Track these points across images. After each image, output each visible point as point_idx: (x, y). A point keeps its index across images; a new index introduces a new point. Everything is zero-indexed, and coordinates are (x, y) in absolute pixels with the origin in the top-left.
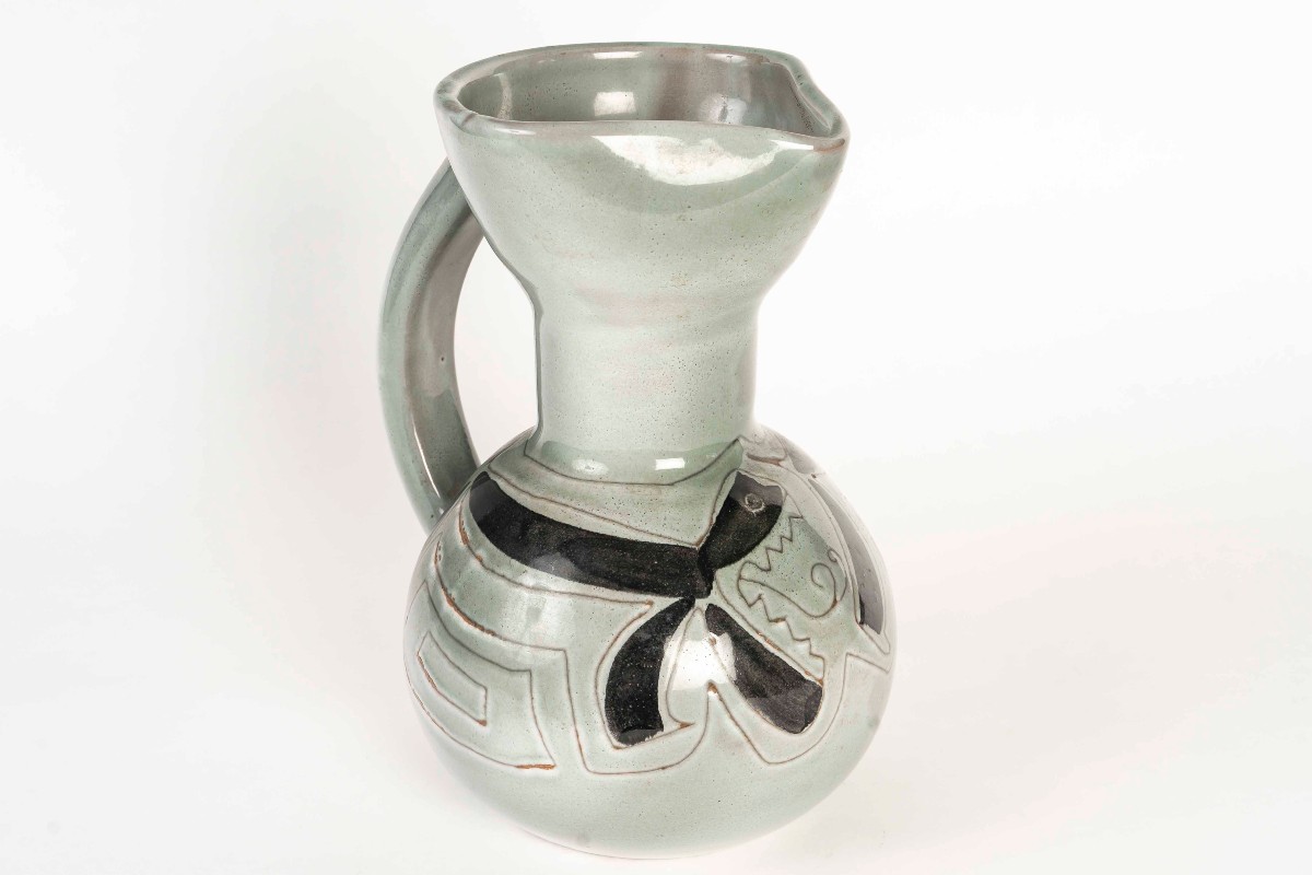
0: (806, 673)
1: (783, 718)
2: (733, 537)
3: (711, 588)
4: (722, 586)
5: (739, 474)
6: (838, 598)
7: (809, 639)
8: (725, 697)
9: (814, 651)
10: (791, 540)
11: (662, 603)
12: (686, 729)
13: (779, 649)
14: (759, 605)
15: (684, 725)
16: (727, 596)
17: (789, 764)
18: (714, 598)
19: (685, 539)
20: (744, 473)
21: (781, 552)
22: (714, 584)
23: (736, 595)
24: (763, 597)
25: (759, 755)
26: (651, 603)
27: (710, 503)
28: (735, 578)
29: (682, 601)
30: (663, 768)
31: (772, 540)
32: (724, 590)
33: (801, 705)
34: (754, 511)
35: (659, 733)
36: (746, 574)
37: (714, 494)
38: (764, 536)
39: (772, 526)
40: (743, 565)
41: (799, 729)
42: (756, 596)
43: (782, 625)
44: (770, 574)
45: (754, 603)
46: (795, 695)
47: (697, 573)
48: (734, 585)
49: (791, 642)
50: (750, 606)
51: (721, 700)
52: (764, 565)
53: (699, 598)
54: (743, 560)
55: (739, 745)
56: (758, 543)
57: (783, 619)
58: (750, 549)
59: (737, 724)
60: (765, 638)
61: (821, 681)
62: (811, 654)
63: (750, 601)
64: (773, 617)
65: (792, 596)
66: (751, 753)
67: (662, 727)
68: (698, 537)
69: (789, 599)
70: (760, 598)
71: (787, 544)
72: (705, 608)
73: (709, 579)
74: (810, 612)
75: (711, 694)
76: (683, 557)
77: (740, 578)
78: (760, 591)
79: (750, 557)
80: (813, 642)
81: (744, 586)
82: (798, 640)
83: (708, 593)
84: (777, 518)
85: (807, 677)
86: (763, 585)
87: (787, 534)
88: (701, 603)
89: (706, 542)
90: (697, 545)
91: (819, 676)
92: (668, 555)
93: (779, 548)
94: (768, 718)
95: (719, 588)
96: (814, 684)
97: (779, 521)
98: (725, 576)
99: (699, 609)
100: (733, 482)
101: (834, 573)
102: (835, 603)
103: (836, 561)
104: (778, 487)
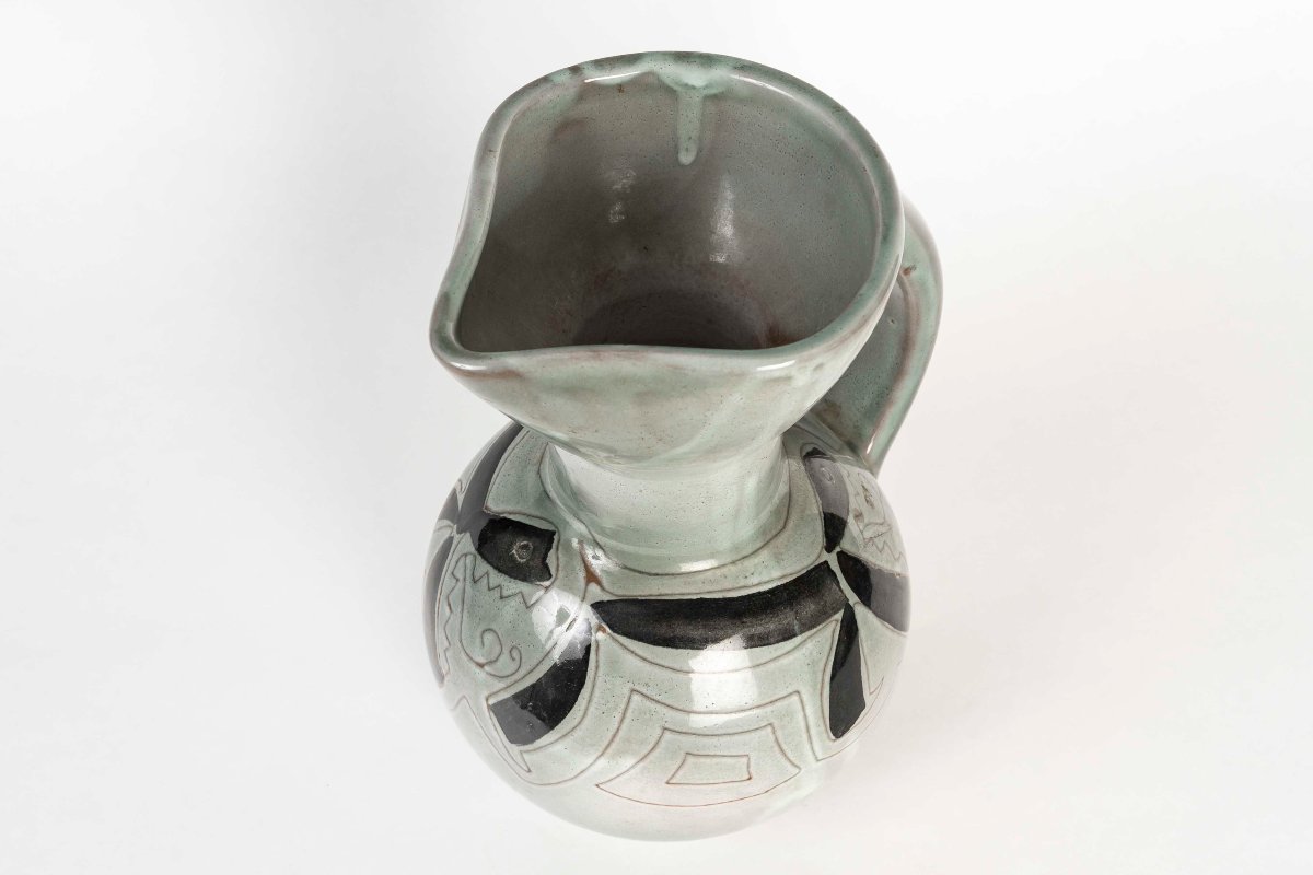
5: (553, 533)
6: (487, 668)
10: (502, 598)
14: (455, 582)
20: (556, 537)
21: (489, 589)
27: (518, 508)
31: (495, 577)
34: (514, 552)
36: (468, 560)
37: (527, 511)
38: (497, 568)
39: (506, 573)
40: (473, 555)
42: (459, 576)
44: (472, 583)
45: (455, 576)
50: (453, 573)
52: (477, 576)
56: (489, 563)
58: (485, 557)
63: (456, 572)
64: (450, 599)
65: (465, 613)
69: (463, 609)
70: (458, 581)
71: (496, 594)
74: (463, 637)
77: (466, 555)
79: (479, 559)
81: (462, 562)
84: (515, 578)
87: (505, 593)
93: (491, 585)
97: (513, 580)
100: (542, 528)
101: (502, 659)
102: (481, 666)
103: (514, 659)
104: (551, 576)
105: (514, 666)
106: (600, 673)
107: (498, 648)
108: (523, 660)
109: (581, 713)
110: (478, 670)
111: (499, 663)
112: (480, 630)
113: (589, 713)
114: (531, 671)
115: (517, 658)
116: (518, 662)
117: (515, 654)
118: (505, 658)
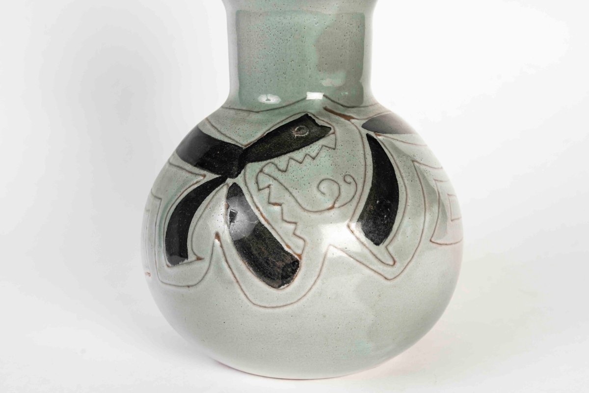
0: (288, 246)
1: (264, 274)
2: (271, 146)
3: (240, 173)
4: (247, 173)
5: (307, 115)
6: (336, 205)
7: (295, 223)
8: (224, 246)
9: (298, 233)
10: (313, 159)
11: (211, 176)
12: (199, 262)
13: (269, 223)
14: (267, 191)
15: (199, 259)
16: (247, 180)
17: (270, 310)
18: (239, 180)
19: (241, 142)
20: (310, 115)
21: (301, 163)
22: (243, 172)
23: (253, 181)
24: (271, 186)
25: (245, 295)
26: (204, 176)
28: (258, 170)
29: (220, 177)
30: (188, 286)
31: (298, 155)
32: (247, 176)
33: (279, 268)
34: (297, 135)
35: (186, 261)
36: (266, 170)
37: (278, 121)
38: (293, 151)
39: (304, 147)
40: (268, 164)
41: (277, 286)
42: (266, 185)
43: (277, 209)
44: (283, 174)
45: (263, 189)
46: (275, 259)
47: (236, 163)
48: (255, 175)
49: (280, 221)
50: (259, 190)
51: (221, 246)
52: (283, 167)
53: (230, 177)
54: (269, 161)
55: (231, 283)
56: (285, 154)
57: (280, 205)
58: (277, 156)
59: (229, 267)
60: (261, 214)
61: (300, 256)
62: (294, 234)
63: (261, 187)
64: (272, 201)
65: (294, 192)
66: (239, 291)
67: (187, 257)
68: (249, 141)
69: (291, 193)
70: (269, 187)
71: (308, 160)
72: (230, 185)
73: (241, 167)
74: (304, 206)
75: (217, 241)
76: (234, 151)
77: (261, 171)
78: (271, 183)
79: (275, 160)
80: (300, 226)
81: (262, 177)
82: (286, 221)
83: (237, 176)
84: (313, 143)
85: (286, 249)
86: (275, 179)
87: (313, 154)
88: (230, 181)
89: (252, 145)
90: (246, 146)
91: (299, 252)
92: (227, 149)
93: (301, 160)
94: (251, 269)
95: (245, 175)
96: (291, 255)
97: (312, 145)
98: (252, 168)
99: (228, 185)
100: (296, 118)
101: (342, 190)
102: (332, 208)
103: (350, 183)
104: (330, 128)
105: (353, 186)
106: (395, 157)
107: (335, 187)
108: (356, 178)
109: (404, 187)
110: (332, 212)
111: (343, 194)
112: (315, 189)
113: (407, 185)
114: (364, 181)
115: (352, 180)
116: (354, 183)
117: (349, 179)
118: (344, 186)
